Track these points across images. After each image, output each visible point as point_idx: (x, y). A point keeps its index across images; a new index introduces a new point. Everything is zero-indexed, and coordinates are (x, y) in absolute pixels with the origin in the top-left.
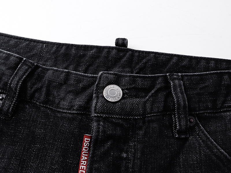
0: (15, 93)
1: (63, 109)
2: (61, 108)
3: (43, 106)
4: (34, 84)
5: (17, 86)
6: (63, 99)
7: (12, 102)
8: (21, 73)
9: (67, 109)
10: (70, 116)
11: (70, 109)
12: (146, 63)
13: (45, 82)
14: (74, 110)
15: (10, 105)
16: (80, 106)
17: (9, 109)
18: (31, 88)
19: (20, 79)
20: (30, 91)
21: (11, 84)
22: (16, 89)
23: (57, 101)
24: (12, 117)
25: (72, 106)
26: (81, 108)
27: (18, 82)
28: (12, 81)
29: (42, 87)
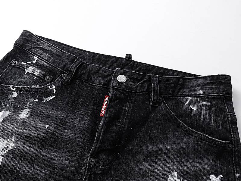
0: (73, 73)
1: (96, 84)
2: (94, 84)
3: (85, 82)
4: (82, 71)
5: (74, 70)
6: (96, 79)
7: (71, 77)
8: (76, 64)
9: (97, 84)
10: (99, 88)
11: (99, 85)
12: (141, 68)
13: (87, 70)
14: (101, 85)
15: (70, 79)
16: (105, 83)
17: (69, 80)
18: (81, 72)
19: (76, 67)
20: (80, 74)
21: (71, 68)
22: (73, 71)
23: (93, 80)
24: (69, 85)
25: (100, 83)
26: (105, 84)
27: (75, 68)
28: (71, 67)
29: (85, 73)
